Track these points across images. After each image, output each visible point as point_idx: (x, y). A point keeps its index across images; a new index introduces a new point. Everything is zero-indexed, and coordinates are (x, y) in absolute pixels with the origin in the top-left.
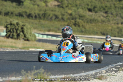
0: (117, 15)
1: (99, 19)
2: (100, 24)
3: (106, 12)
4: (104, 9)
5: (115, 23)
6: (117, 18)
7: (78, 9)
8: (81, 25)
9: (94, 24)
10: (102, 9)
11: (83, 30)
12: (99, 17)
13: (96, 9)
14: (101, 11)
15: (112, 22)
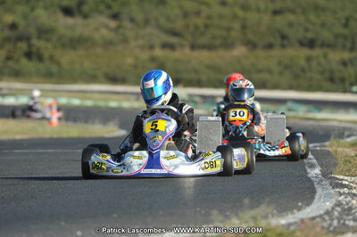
0: (147, 22)
1: (97, 36)
2: (99, 51)
3: (115, 16)
4: (109, 7)
5: (142, 48)
6: (149, 30)
7: (33, 9)
8: (46, 55)
9: (81, 52)
10: (102, 7)
11: (54, 69)
12: (97, 29)
13: (85, 8)
14: (101, 13)
15: (133, 43)
